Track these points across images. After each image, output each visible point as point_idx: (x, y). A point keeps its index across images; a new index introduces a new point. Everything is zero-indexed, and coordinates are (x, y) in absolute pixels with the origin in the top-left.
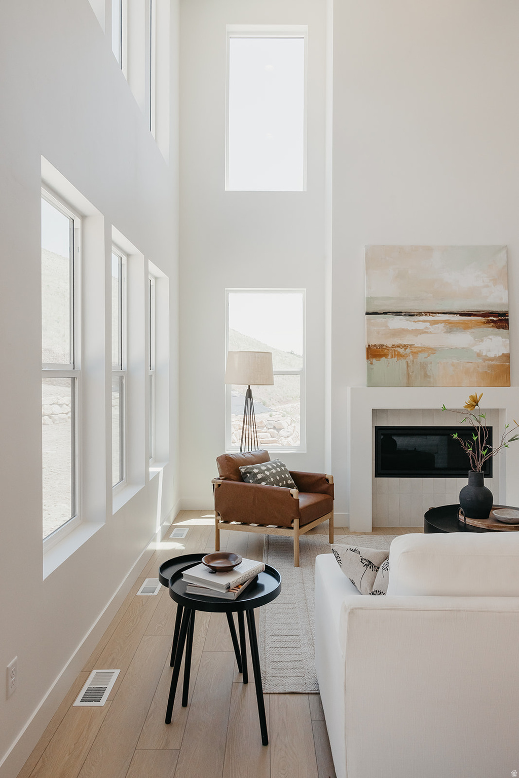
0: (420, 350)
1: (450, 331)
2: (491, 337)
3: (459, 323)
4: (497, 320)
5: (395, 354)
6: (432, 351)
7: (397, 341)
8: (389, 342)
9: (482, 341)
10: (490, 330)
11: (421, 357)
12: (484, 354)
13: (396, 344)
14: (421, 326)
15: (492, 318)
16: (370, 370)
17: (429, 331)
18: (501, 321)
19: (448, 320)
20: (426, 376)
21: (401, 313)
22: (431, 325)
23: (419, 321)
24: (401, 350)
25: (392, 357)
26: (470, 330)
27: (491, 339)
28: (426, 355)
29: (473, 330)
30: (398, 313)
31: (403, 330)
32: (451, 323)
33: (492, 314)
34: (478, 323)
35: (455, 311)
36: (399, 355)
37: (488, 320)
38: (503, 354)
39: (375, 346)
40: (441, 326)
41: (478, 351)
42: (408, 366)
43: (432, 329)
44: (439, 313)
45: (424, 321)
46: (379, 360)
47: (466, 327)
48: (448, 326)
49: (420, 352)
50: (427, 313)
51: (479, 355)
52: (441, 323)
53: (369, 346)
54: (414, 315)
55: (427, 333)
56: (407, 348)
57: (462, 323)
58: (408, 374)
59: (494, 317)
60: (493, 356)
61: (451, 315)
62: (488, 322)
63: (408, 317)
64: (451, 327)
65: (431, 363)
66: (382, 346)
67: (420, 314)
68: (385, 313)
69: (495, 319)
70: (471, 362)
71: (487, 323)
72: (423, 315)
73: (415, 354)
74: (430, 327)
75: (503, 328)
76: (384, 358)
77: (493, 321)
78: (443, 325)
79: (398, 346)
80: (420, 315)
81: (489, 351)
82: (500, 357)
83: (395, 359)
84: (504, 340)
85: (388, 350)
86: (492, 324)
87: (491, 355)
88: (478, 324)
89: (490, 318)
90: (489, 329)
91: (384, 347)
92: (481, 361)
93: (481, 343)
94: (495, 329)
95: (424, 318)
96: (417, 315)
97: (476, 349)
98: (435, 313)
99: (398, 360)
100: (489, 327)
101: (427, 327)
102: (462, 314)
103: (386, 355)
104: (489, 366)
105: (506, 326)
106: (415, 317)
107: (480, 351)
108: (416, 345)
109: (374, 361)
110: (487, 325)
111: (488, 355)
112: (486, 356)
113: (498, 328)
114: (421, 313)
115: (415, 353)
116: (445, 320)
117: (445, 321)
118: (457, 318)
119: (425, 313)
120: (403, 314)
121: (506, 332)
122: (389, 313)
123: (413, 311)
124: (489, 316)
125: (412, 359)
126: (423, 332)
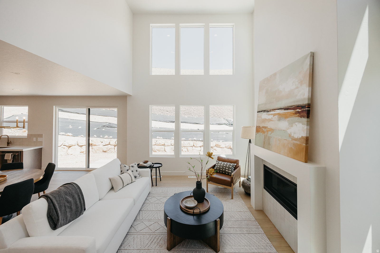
1: (279, 120)
2: (297, 123)
4: (301, 111)
5: (262, 131)
6: (272, 130)
7: (263, 125)
8: (261, 125)
9: (292, 126)
11: (269, 134)
12: (292, 136)
14: (270, 117)
15: (298, 110)
16: (256, 137)
18: (303, 111)
19: (279, 113)
20: (269, 144)
21: (265, 111)
22: (273, 116)
23: (270, 114)
24: (264, 129)
26: (288, 119)
27: (296, 125)
31: (265, 119)
33: (298, 107)
34: (291, 114)
35: (282, 107)
36: (264, 132)
37: (296, 111)
38: (302, 137)
40: (276, 116)
41: (290, 133)
42: (265, 138)
43: (274, 118)
44: (276, 109)
45: (271, 114)
47: (285, 117)
48: (279, 117)
51: (290, 135)
52: (277, 115)
55: (272, 121)
56: (266, 129)
57: (284, 115)
58: (264, 141)
59: (299, 109)
61: (281, 110)
62: (296, 113)
63: (267, 113)
65: (272, 138)
66: (259, 127)
68: (261, 111)
69: (300, 110)
70: (286, 140)
73: (267, 131)
75: (304, 117)
76: (259, 133)
77: (298, 112)
79: (263, 127)
81: (295, 134)
82: (300, 138)
83: (262, 133)
84: (303, 126)
85: (261, 129)
86: (298, 114)
87: (296, 136)
88: (291, 115)
90: (296, 118)
92: (290, 139)
93: (291, 128)
94: (299, 118)
97: (289, 131)
99: (263, 134)
100: (296, 117)
101: (272, 118)
102: (285, 109)
103: (260, 131)
104: (294, 144)
105: (305, 115)
106: (269, 112)
107: (291, 132)
108: (269, 127)
109: (257, 133)
110: (295, 115)
111: (294, 136)
112: (293, 137)
113: (301, 117)
114: (271, 110)
117: (279, 114)
118: (283, 111)
119: (272, 110)
120: (266, 111)
121: (305, 120)
122: (262, 111)
123: (268, 109)
124: (297, 109)
125: (266, 134)
126: (270, 120)
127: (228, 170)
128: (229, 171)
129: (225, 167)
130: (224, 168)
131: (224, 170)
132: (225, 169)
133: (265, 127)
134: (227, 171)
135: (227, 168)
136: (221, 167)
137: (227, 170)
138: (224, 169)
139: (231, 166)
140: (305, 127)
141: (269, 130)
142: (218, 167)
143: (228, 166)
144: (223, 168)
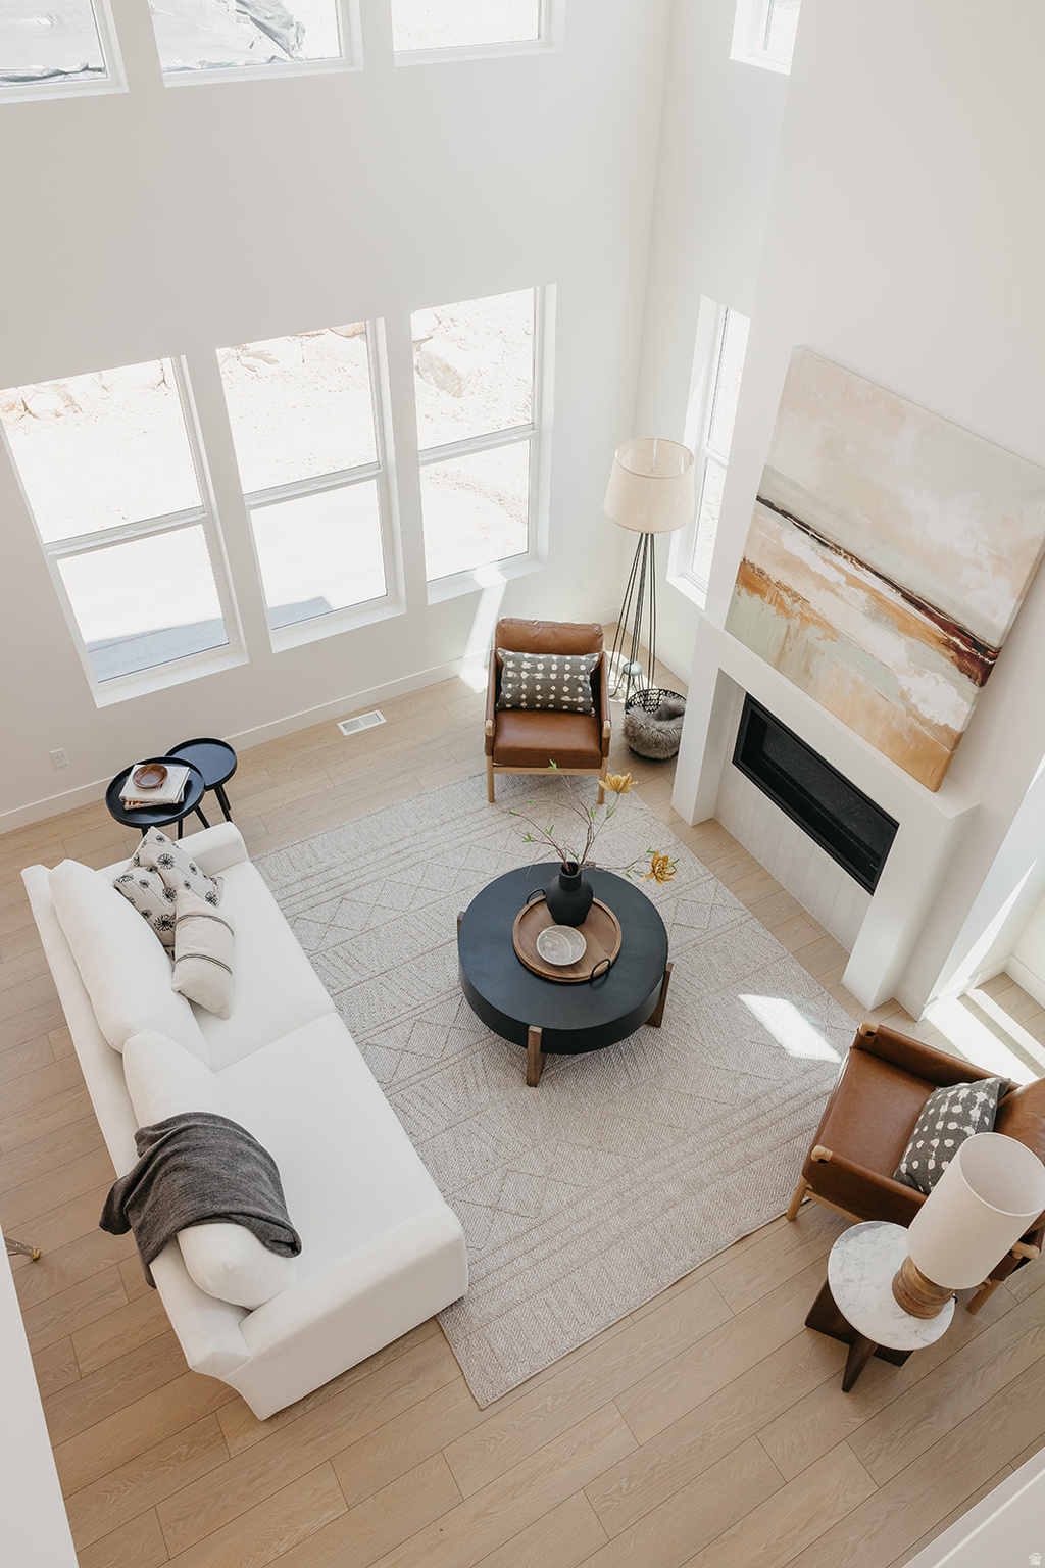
0: (815, 618)
1: (873, 616)
2: (940, 678)
3: (894, 610)
4: (965, 651)
5: (776, 600)
6: (833, 634)
7: (787, 581)
8: (775, 573)
9: (921, 674)
10: (944, 662)
11: (812, 632)
12: (913, 701)
13: (784, 583)
14: (832, 576)
15: (958, 641)
16: (734, 603)
17: (841, 592)
18: (972, 658)
19: (878, 592)
20: (807, 669)
21: (809, 527)
22: (846, 583)
23: (831, 563)
24: (788, 600)
25: (770, 603)
26: (909, 639)
27: (938, 683)
28: (821, 634)
29: (913, 640)
30: (804, 527)
31: (802, 563)
32: (882, 601)
33: (959, 631)
34: (929, 633)
35: (897, 582)
36: (781, 606)
37: (949, 640)
38: (946, 726)
39: (753, 566)
40: (862, 594)
41: (906, 689)
42: (787, 634)
43: (848, 591)
44: (868, 568)
45: (839, 569)
46: (751, 596)
47: (904, 627)
48: (873, 604)
49: (815, 622)
50: (850, 556)
51: (904, 696)
52: (865, 590)
53: (744, 560)
54: (827, 546)
55: (836, 594)
56: (796, 602)
57: (899, 614)
58: (783, 648)
59: (963, 641)
60: (928, 717)
61: (888, 587)
62: (948, 645)
63: (815, 542)
64: (879, 611)
65: (823, 655)
66: (762, 572)
67: (836, 549)
68: (785, 514)
69: (963, 647)
70: (887, 700)
71: (944, 644)
72: (840, 554)
74: (844, 586)
75: (970, 676)
76: (757, 596)
77: (957, 649)
78: (866, 596)
79: (786, 589)
80: (836, 552)
81: (925, 702)
82: (937, 726)
83: (773, 608)
84: (960, 701)
85: (769, 586)
86: (953, 654)
87: (926, 711)
88: (926, 636)
89: (954, 639)
90: (944, 659)
91: (765, 577)
92: (903, 708)
93: (917, 676)
94: (955, 667)
95: (839, 560)
96: (831, 548)
97: (905, 681)
98: (861, 563)
99: (777, 613)
100: (946, 657)
101: (838, 583)
102: (907, 597)
103: (763, 594)
104: (914, 731)
105: (977, 675)
106: (826, 549)
107: (910, 689)
108: (812, 606)
109: (744, 591)
110: (944, 650)
111: (919, 707)
112: (915, 706)
113: (960, 670)
114: (840, 548)
115: (806, 618)
116: (875, 591)
117: (873, 593)
118: (896, 598)
119: (845, 552)
120: (811, 533)
121: (971, 688)
122: (792, 517)
123: (829, 538)
124: (954, 634)
125: (797, 626)
126: (831, 588)
127: (572, 694)
128: (575, 700)
129: (554, 682)
130: (553, 688)
131: (552, 697)
132: (559, 693)
133: (796, 597)
134: (566, 699)
135: (566, 689)
136: (538, 688)
137: (565, 694)
138: (553, 693)
139: (582, 673)
140: (966, 709)
141: (813, 620)
142: (524, 687)
143: (567, 676)
144: (546, 691)
